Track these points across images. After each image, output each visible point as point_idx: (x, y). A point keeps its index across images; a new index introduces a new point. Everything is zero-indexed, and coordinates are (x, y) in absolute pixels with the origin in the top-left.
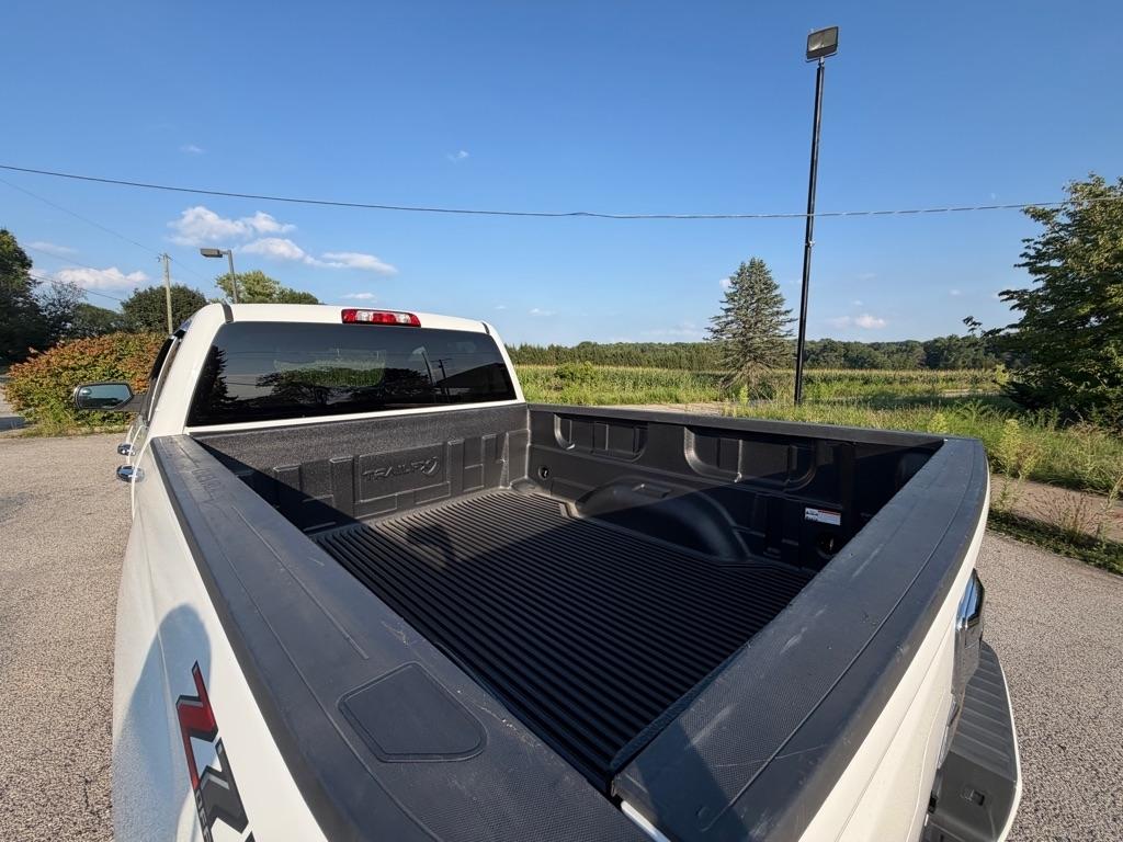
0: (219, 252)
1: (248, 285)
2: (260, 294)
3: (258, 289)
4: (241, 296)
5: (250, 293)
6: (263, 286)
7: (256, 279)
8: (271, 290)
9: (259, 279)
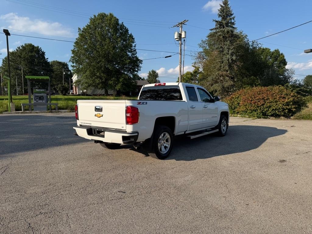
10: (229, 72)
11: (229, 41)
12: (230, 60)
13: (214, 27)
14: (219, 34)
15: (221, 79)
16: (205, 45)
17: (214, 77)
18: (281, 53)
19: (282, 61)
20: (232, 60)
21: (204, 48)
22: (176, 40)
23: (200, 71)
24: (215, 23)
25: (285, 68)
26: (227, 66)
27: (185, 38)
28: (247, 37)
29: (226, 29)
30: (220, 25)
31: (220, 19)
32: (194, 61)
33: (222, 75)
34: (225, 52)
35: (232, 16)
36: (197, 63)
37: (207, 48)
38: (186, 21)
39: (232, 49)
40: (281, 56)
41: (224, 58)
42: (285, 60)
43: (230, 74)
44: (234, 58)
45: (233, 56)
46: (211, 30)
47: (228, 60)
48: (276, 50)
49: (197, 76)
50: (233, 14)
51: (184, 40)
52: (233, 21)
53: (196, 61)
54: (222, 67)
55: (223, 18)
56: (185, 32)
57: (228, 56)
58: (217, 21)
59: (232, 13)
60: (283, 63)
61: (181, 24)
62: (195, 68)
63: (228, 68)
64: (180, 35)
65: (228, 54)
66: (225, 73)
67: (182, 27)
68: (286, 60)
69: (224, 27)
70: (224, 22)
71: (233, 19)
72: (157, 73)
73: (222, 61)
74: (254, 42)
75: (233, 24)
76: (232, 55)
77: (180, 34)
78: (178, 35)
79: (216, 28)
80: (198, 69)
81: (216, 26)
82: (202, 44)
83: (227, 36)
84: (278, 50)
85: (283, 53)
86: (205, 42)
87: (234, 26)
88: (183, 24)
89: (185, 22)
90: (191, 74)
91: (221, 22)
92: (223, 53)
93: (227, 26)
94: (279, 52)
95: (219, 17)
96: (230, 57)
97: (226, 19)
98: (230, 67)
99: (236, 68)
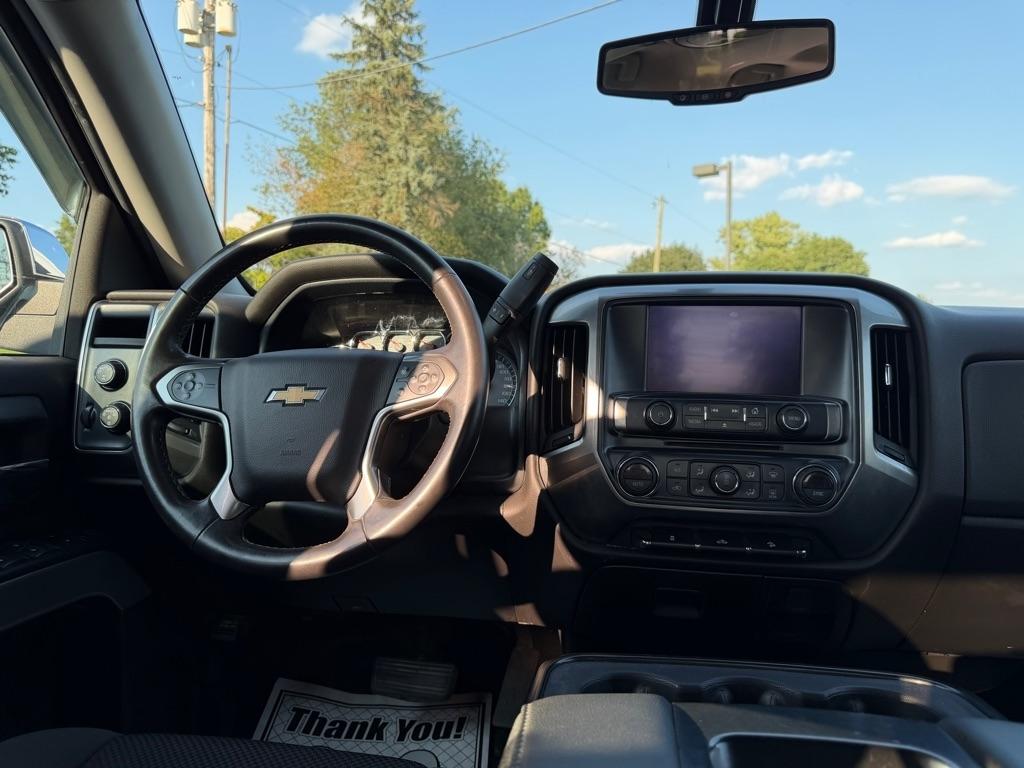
0: (715, 167)
1: (757, 234)
2: (772, 245)
3: (770, 238)
4: (746, 251)
5: (758, 246)
6: (776, 234)
7: (769, 224)
8: (785, 239)
9: (772, 224)
11: (406, 114)
12: (414, 185)
13: (349, 49)
14: (368, 76)
16: (306, 125)
18: (533, 201)
19: (538, 223)
20: (420, 184)
21: (302, 135)
26: (403, 210)
27: (233, 34)
28: (457, 116)
29: (395, 65)
30: (371, 46)
31: (370, 21)
32: (261, 181)
34: (392, 154)
35: (415, 23)
36: (273, 190)
39: (417, 143)
40: (536, 210)
41: (390, 174)
42: (545, 223)
45: (421, 170)
46: (338, 57)
47: (407, 185)
50: (416, 16)
51: (229, 49)
52: (416, 41)
53: (271, 182)
54: (384, 210)
55: (382, 21)
56: (234, 7)
57: (404, 169)
58: (357, 27)
59: (412, 10)
60: (541, 230)
64: (207, 18)
65: (404, 161)
68: (548, 225)
69: (383, 58)
70: (387, 35)
71: (419, 34)
73: (382, 186)
74: (476, 142)
75: (419, 50)
76: (420, 167)
77: (205, 11)
78: (196, 19)
79: (354, 55)
81: (354, 47)
82: (293, 119)
83: (398, 92)
84: (527, 191)
85: (540, 202)
86: (304, 114)
87: (420, 60)
91: (374, 36)
92: (385, 156)
93: (396, 56)
94: (529, 197)
95: (365, 14)
96: (412, 173)
97: (390, 27)
98: (411, 214)
99: (435, 221)
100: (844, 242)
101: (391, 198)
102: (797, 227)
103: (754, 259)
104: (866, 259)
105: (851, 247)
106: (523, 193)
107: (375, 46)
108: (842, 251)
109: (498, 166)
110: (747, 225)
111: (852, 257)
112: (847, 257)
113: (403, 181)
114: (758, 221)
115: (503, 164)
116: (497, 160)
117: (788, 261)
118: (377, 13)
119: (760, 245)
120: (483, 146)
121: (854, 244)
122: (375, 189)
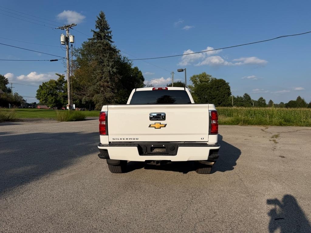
0: (182, 69)
1: (200, 79)
2: (204, 81)
3: (203, 80)
4: (198, 83)
5: (200, 82)
6: (205, 78)
7: (203, 76)
8: (208, 80)
9: (204, 76)
10: (109, 83)
11: (108, 54)
12: (111, 72)
13: (92, 37)
14: (98, 45)
15: (102, 89)
16: (78, 54)
17: (96, 87)
18: (139, 71)
19: (141, 77)
20: (113, 71)
21: (78, 57)
22: (62, 43)
23: (65, 81)
24: (93, 33)
25: (143, 83)
26: (108, 78)
27: (73, 42)
28: (120, 52)
29: (105, 41)
30: (98, 36)
31: (98, 30)
33: (103, 86)
34: (105, 64)
35: (109, 30)
37: (81, 57)
38: (74, 25)
39: (111, 61)
40: (140, 73)
41: (105, 70)
42: (142, 77)
43: (111, 85)
44: (115, 70)
46: (89, 39)
47: (109, 72)
48: (135, 68)
49: (62, 85)
51: (72, 45)
52: (110, 35)
54: (103, 78)
55: (101, 30)
56: (74, 37)
57: (108, 68)
58: (95, 32)
59: (109, 27)
60: (141, 79)
61: (68, 27)
62: (59, 77)
63: (109, 80)
64: (67, 39)
65: (109, 66)
66: (106, 84)
67: (69, 31)
68: (144, 77)
69: (101, 40)
70: (102, 34)
71: (110, 33)
72: (7, 79)
73: (103, 72)
74: (124, 58)
75: (110, 37)
76: (112, 67)
77: (66, 37)
79: (94, 39)
80: (63, 78)
81: (94, 37)
83: (106, 48)
84: (137, 68)
85: (141, 71)
86: (78, 51)
87: (111, 40)
88: (70, 27)
89: (72, 26)
90: (56, 82)
91: (99, 34)
92: (103, 64)
93: (105, 39)
94: (138, 70)
95: (96, 28)
96: (110, 69)
97: (103, 32)
98: (110, 79)
99: (117, 80)
100: (223, 80)
101: (105, 75)
102: (211, 76)
103: (200, 85)
104: (229, 85)
105: (225, 81)
106: (136, 69)
107: (99, 36)
108: (223, 83)
109: (131, 64)
110: (197, 76)
111: (225, 84)
112: (224, 84)
113: (108, 71)
114: (200, 75)
115: (132, 64)
116: (130, 63)
117: (208, 86)
118: (99, 28)
119: (201, 81)
120: (126, 59)
121: (226, 81)
122: (101, 73)
